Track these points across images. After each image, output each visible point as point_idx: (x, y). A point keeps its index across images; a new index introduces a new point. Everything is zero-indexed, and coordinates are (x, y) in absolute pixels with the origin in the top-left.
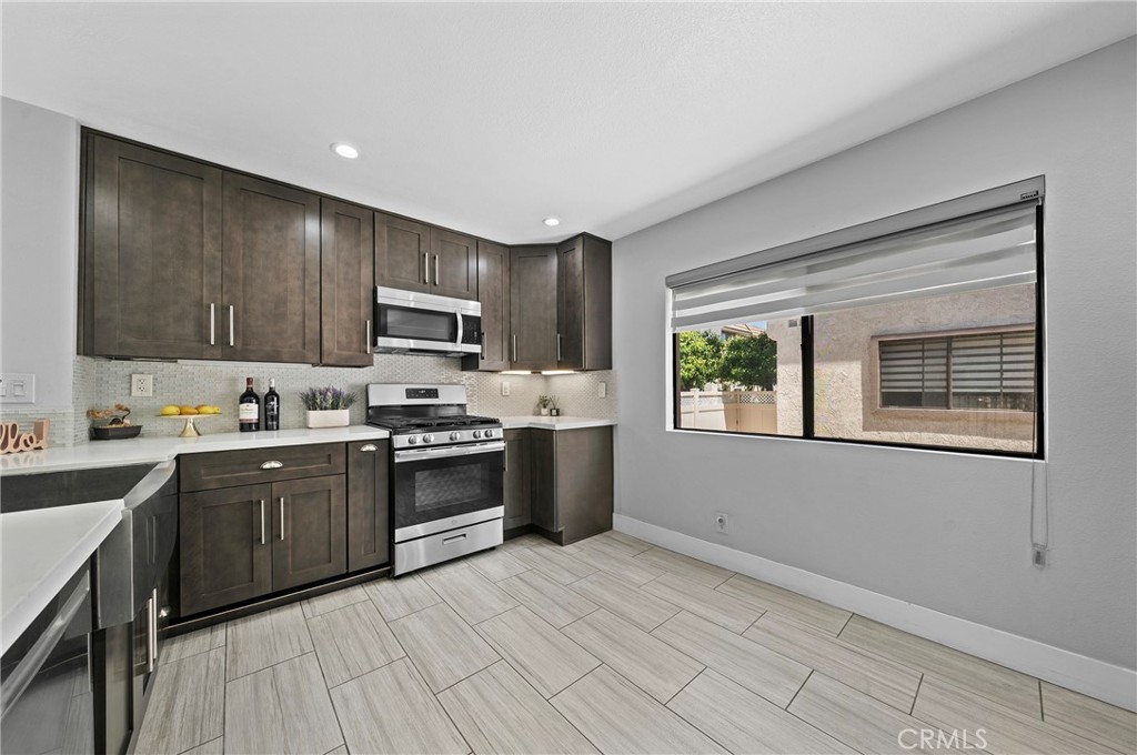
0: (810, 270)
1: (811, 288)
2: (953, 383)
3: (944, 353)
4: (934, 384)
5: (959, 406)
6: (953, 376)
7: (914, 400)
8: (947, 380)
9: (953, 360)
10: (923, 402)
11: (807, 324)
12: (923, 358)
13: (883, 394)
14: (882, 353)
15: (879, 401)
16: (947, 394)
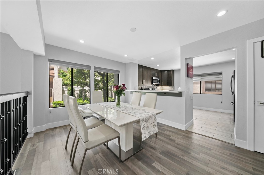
0: (201, 77)
1: (201, 79)
2: (216, 88)
3: (215, 83)
4: (213, 88)
5: (217, 91)
6: (216, 87)
7: (210, 90)
8: (215, 87)
9: (216, 84)
10: (212, 91)
11: (201, 82)
12: (212, 84)
13: (205, 89)
14: (205, 83)
15: (204, 91)
16: (215, 89)
